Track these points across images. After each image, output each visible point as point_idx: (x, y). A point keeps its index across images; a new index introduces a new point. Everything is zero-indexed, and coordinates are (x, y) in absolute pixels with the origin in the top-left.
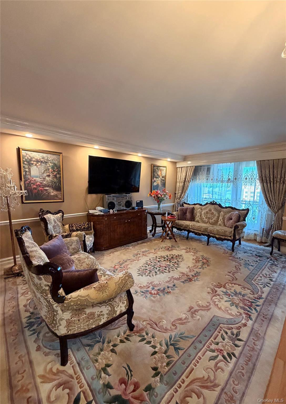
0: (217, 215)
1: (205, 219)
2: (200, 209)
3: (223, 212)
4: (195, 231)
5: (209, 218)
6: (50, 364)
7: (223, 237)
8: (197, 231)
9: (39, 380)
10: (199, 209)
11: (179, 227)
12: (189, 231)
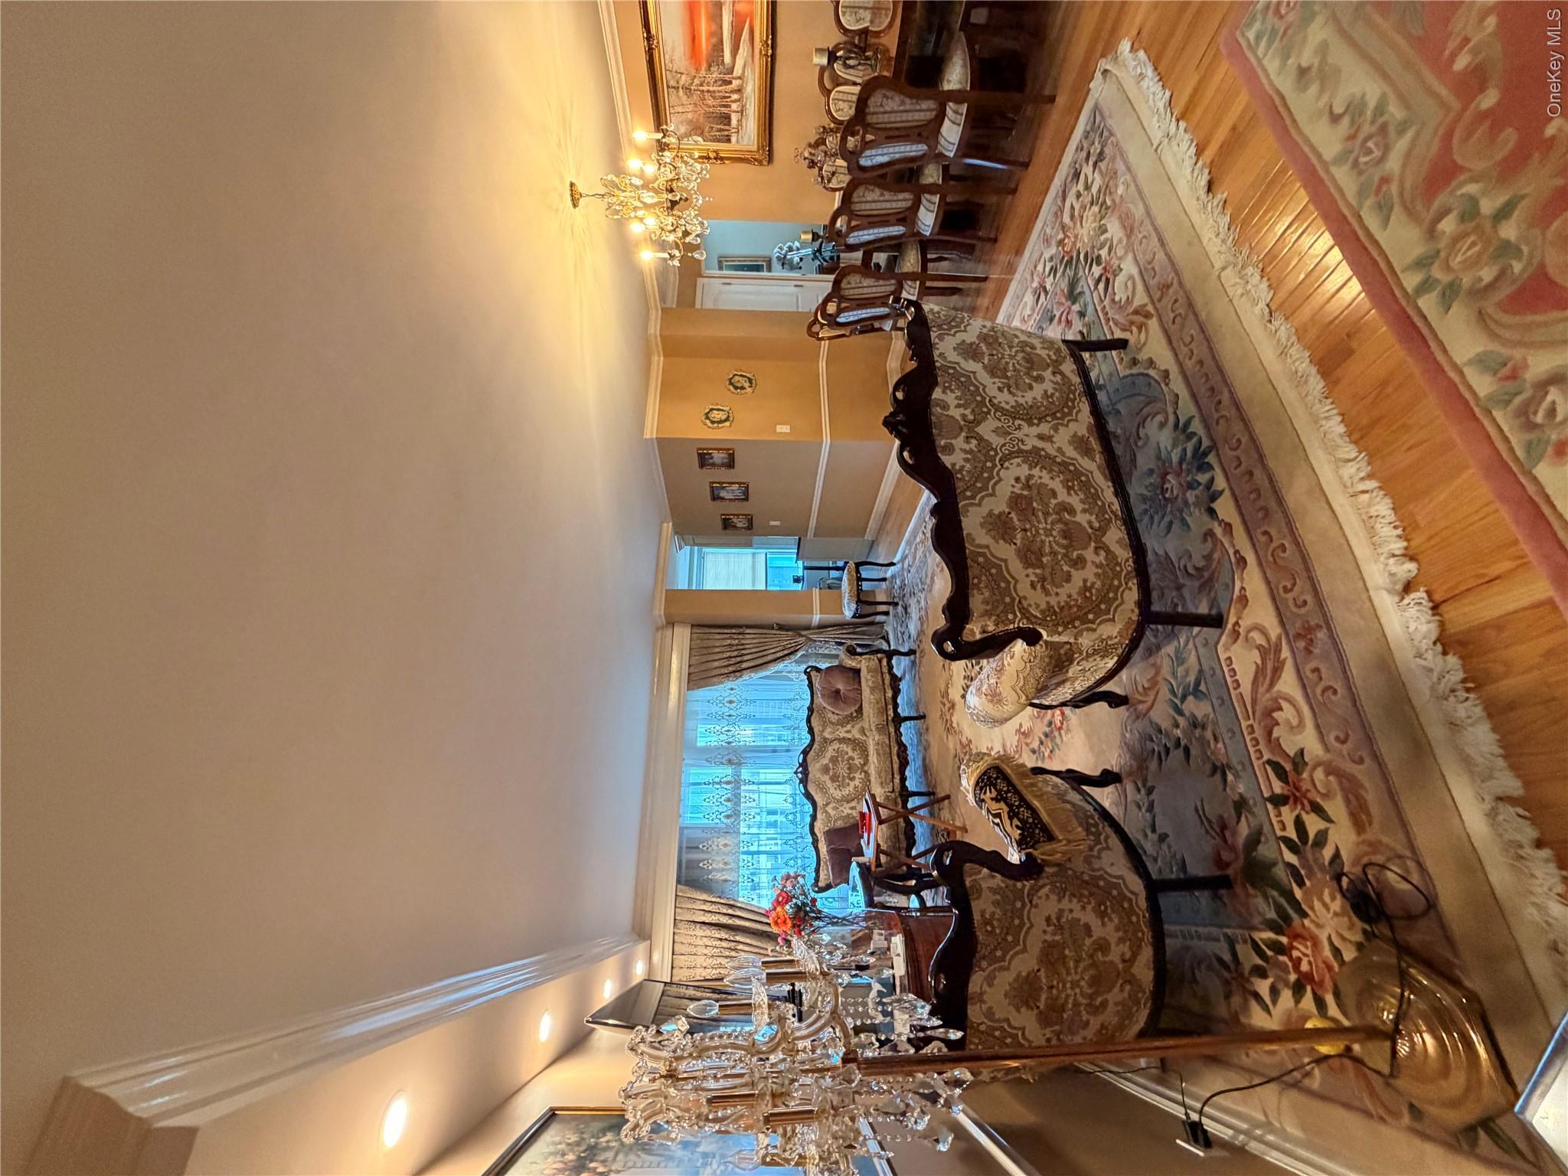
0: (836, 745)
1: (857, 782)
2: (829, 809)
3: (823, 731)
4: (896, 766)
5: (849, 769)
6: (1142, 341)
7: (887, 677)
8: (895, 758)
9: (1150, 308)
10: (826, 812)
11: (902, 837)
12: (905, 794)
